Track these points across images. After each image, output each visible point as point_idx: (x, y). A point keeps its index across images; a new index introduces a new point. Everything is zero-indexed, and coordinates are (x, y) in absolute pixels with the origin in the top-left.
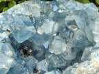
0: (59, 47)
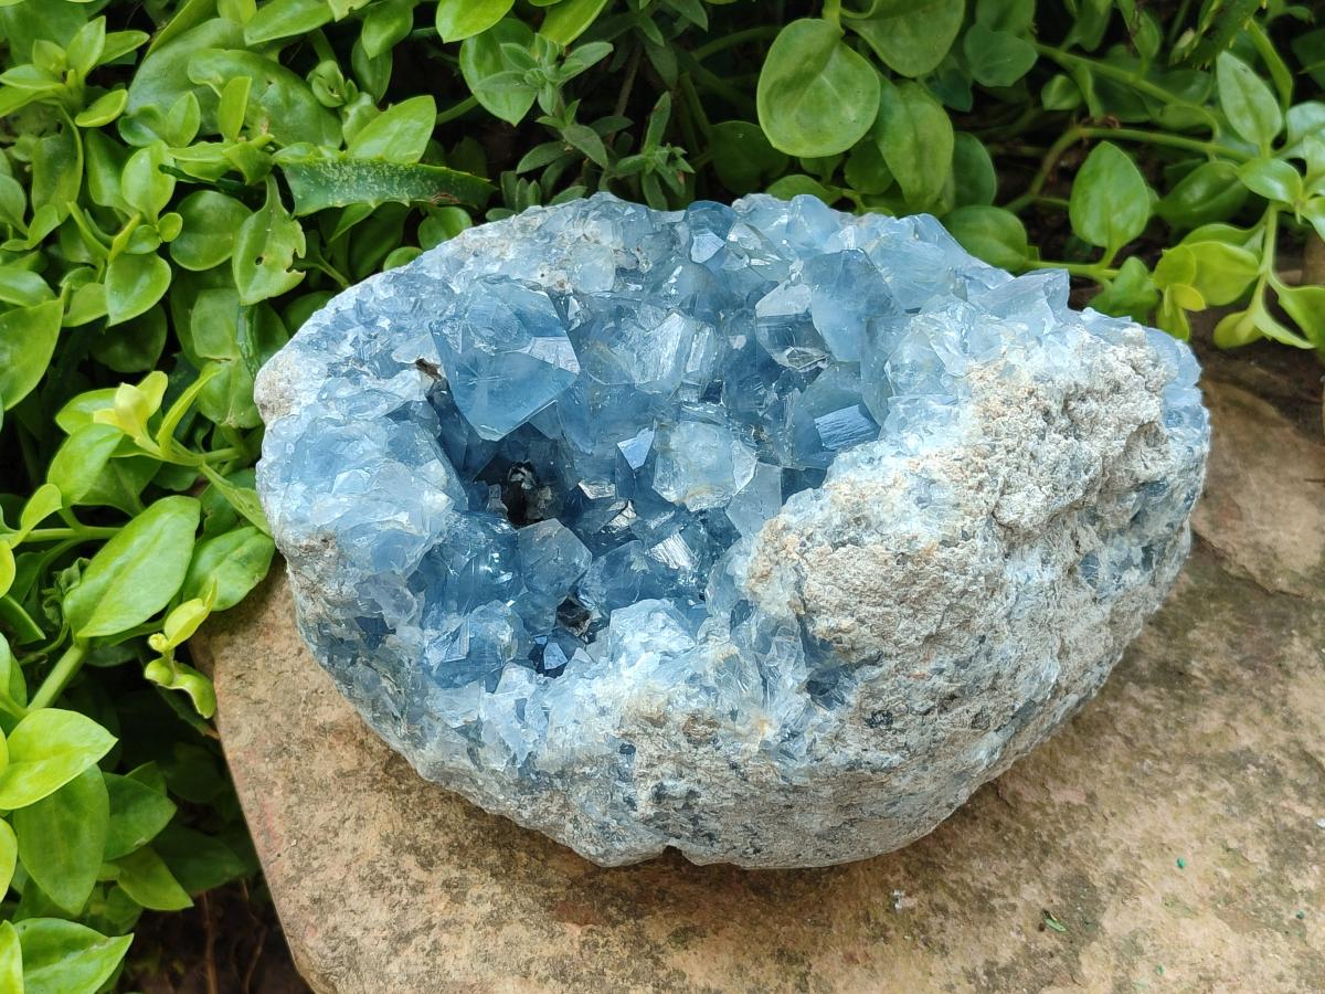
0: (709, 460)
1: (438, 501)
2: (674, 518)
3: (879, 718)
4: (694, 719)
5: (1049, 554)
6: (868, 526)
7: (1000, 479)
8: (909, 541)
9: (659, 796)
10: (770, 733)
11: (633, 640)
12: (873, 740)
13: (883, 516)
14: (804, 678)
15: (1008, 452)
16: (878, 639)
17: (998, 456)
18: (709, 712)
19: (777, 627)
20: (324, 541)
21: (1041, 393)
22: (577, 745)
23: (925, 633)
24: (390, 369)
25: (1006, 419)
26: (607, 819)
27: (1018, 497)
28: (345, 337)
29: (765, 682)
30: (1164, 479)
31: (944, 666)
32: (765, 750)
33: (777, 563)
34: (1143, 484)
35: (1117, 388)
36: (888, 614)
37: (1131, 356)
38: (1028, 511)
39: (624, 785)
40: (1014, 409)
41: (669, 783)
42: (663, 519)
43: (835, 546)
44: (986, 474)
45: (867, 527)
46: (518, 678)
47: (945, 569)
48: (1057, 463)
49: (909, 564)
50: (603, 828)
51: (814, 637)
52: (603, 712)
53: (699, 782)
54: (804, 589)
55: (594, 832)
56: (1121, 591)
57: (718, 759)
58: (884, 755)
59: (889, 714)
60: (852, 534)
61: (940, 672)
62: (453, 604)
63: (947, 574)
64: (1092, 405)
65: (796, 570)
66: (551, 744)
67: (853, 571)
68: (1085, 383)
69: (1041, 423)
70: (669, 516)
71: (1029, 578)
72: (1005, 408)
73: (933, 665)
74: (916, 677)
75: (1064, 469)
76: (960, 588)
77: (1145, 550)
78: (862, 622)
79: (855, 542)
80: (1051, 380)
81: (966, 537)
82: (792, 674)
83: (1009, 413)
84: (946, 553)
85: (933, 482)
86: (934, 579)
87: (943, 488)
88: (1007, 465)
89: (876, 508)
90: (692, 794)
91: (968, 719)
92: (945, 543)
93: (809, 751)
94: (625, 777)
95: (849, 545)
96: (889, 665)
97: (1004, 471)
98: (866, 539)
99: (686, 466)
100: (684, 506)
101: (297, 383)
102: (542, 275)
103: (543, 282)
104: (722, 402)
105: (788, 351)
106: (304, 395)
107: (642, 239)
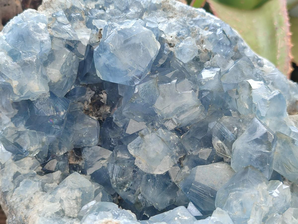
2: (128, 159)
42: (124, 157)
70: (127, 157)
99: (144, 149)
100: (134, 159)
101: (53, 3)
102: (171, 37)
103: (169, 39)
104: (181, 137)
105: (220, 142)
106: (51, 9)
107: (216, 54)
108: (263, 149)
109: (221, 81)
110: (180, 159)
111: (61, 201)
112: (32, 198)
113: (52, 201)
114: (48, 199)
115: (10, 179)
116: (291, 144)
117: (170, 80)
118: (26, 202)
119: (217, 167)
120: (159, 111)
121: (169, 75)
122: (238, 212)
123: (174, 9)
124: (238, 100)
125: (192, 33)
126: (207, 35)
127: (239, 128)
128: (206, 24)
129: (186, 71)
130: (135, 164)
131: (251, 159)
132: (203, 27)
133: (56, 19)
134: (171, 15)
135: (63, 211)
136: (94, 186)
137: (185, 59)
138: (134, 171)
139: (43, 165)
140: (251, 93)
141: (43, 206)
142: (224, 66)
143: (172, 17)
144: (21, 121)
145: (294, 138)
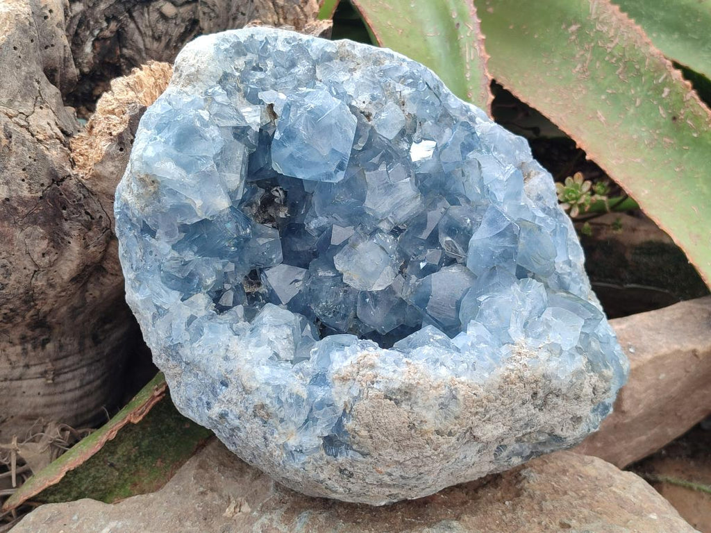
1: (222, 203)
2: (333, 277)
3: (346, 472)
4: (263, 406)
5: (484, 450)
6: (409, 399)
7: (488, 416)
8: (421, 421)
9: (223, 416)
10: (293, 442)
11: (267, 333)
12: (337, 477)
13: (419, 400)
14: (326, 434)
15: (502, 405)
16: (372, 448)
17: (495, 404)
18: (272, 410)
19: (331, 405)
20: (153, 182)
21: (540, 384)
22: (204, 361)
23: (396, 459)
24: (253, 99)
25: (514, 387)
26: (194, 399)
27: (489, 427)
28: (245, 55)
29: (307, 421)
30: (565, 438)
31: (394, 474)
32: (284, 446)
33: (354, 380)
34: (554, 435)
35: (577, 398)
36: (386, 442)
37: (597, 384)
38: (490, 434)
39: (211, 396)
40: (522, 385)
41: (231, 416)
42: (327, 274)
43: (386, 397)
44: (483, 410)
45: (407, 399)
46: (201, 301)
47: (428, 444)
48: (520, 420)
49: (413, 431)
50: (189, 400)
51: (344, 426)
52: (226, 358)
53: (245, 428)
54: (357, 403)
55: (184, 398)
56: (506, 464)
57: (260, 430)
58: (336, 485)
59: (352, 474)
60: (399, 397)
61: (390, 475)
62: (196, 249)
63: (427, 446)
64: (560, 401)
65: (360, 391)
66: (192, 349)
67: (385, 414)
68: (564, 390)
69: (528, 397)
70: (331, 274)
71: (465, 457)
72: (517, 381)
73: (389, 470)
74: (377, 471)
75: (522, 423)
76: (428, 455)
77: (532, 452)
78: (371, 437)
79: (397, 403)
80: (550, 381)
81: (450, 434)
82: (322, 429)
83: (518, 385)
84: (434, 437)
85: (456, 398)
86: (419, 445)
87: (458, 404)
88: (497, 411)
89: (419, 394)
90: (238, 428)
91: (388, 493)
92: (438, 432)
93: (303, 464)
94: (215, 394)
95: (393, 402)
96: (369, 459)
97: (493, 412)
98: (403, 406)
99: (357, 261)
100: (342, 275)
101: (201, 74)
102: (364, 102)
103: (362, 107)
104: (398, 239)
105: (449, 239)
106: (200, 84)
107: (425, 121)
108: (506, 243)
109: (439, 160)
110: (402, 268)
111: (270, 343)
112: (228, 346)
113: (258, 345)
114: (252, 344)
115: (183, 326)
116: (537, 232)
117: (376, 167)
118: (222, 352)
119: (453, 271)
120: (370, 209)
121: (375, 160)
122: (495, 323)
123: (354, 56)
124: (466, 184)
125: (387, 91)
126: (409, 94)
127: (472, 220)
128: (401, 74)
129: (393, 150)
130: (344, 281)
131: (492, 256)
132: (397, 80)
133: (213, 99)
134: (352, 66)
135: (276, 354)
136: (298, 317)
137: (389, 134)
138: (345, 291)
139: (216, 300)
140: (481, 172)
141: (250, 353)
142: (440, 137)
143: (354, 70)
144: (187, 247)
145: (540, 224)
